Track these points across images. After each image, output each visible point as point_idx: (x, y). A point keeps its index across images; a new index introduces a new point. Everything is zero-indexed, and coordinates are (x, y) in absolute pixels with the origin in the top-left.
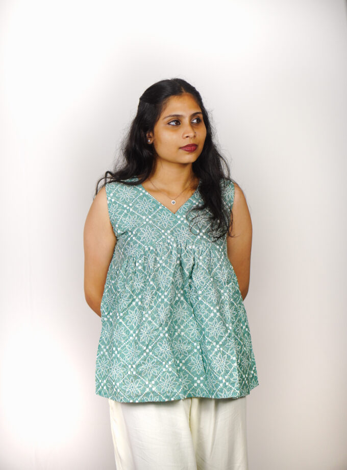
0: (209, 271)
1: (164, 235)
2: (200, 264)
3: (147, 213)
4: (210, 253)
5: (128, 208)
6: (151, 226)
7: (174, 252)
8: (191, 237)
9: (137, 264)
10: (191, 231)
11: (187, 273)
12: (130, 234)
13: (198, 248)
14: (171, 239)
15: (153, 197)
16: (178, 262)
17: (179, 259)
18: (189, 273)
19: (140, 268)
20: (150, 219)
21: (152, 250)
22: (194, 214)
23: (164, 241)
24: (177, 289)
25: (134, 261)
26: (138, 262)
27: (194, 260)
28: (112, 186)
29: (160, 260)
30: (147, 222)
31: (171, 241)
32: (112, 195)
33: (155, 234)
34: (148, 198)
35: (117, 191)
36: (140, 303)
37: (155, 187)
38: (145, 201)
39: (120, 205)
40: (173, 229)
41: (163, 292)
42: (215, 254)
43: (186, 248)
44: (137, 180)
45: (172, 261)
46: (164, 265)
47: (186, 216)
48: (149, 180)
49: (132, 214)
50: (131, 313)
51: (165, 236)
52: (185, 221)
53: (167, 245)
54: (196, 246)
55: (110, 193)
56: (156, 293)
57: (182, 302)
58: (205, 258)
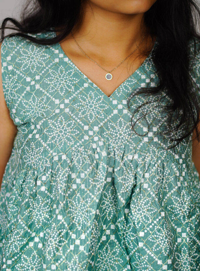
0: (159, 199)
1: (88, 134)
2: (146, 186)
3: (62, 94)
4: (163, 168)
5: (33, 83)
6: (67, 118)
7: (103, 165)
8: (133, 139)
9: (39, 183)
10: (133, 129)
11: (122, 201)
12: (33, 127)
13: (143, 160)
14: (98, 143)
15: (74, 66)
16: (109, 180)
17: (111, 174)
18: (126, 200)
19: (43, 189)
20: (66, 106)
21: (65, 161)
22: (140, 100)
23: (86, 145)
24: (106, 222)
25: (35, 177)
26: (40, 178)
27: (136, 178)
28: (12, 44)
29: (77, 177)
30: (61, 110)
31: (98, 146)
32: (9, 58)
33: (72, 132)
34: (67, 67)
35: (18, 52)
36: (40, 246)
37: (80, 48)
38: (62, 72)
39: (21, 78)
40: (104, 124)
41: (78, 234)
42: (171, 169)
43: (122, 159)
44: (53, 35)
45: (97, 181)
46: (83, 187)
47: (128, 102)
48: (73, 36)
49: (39, 93)
50: (26, 261)
51: (90, 136)
52: (125, 111)
53: (90, 152)
54: (140, 156)
55: (7, 55)
56: (67, 234)
57: (112, 244)
58: (154, 177)
